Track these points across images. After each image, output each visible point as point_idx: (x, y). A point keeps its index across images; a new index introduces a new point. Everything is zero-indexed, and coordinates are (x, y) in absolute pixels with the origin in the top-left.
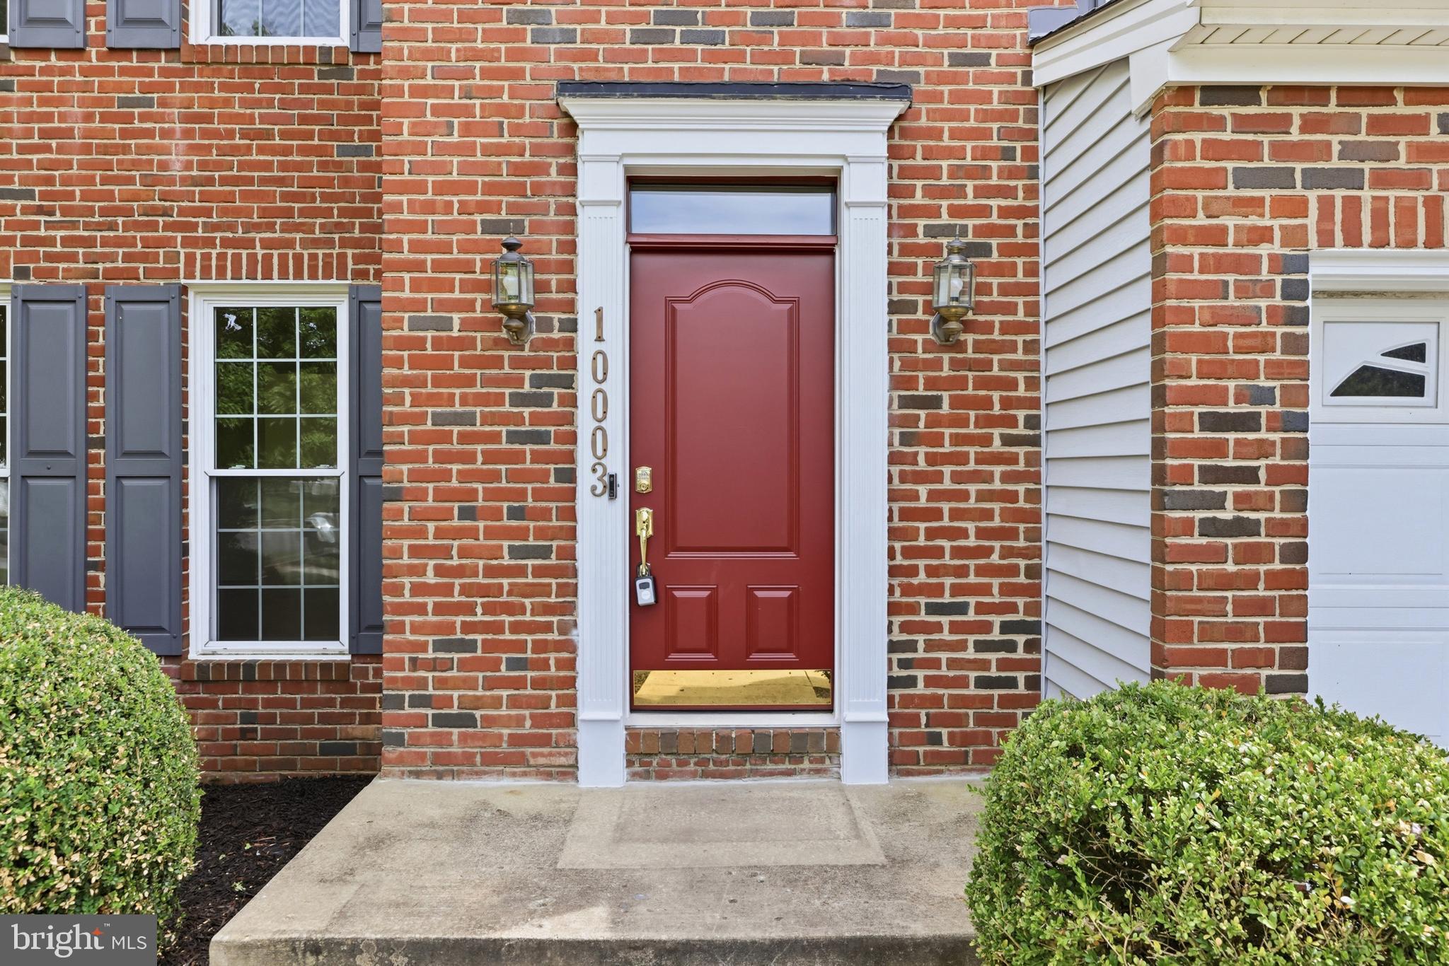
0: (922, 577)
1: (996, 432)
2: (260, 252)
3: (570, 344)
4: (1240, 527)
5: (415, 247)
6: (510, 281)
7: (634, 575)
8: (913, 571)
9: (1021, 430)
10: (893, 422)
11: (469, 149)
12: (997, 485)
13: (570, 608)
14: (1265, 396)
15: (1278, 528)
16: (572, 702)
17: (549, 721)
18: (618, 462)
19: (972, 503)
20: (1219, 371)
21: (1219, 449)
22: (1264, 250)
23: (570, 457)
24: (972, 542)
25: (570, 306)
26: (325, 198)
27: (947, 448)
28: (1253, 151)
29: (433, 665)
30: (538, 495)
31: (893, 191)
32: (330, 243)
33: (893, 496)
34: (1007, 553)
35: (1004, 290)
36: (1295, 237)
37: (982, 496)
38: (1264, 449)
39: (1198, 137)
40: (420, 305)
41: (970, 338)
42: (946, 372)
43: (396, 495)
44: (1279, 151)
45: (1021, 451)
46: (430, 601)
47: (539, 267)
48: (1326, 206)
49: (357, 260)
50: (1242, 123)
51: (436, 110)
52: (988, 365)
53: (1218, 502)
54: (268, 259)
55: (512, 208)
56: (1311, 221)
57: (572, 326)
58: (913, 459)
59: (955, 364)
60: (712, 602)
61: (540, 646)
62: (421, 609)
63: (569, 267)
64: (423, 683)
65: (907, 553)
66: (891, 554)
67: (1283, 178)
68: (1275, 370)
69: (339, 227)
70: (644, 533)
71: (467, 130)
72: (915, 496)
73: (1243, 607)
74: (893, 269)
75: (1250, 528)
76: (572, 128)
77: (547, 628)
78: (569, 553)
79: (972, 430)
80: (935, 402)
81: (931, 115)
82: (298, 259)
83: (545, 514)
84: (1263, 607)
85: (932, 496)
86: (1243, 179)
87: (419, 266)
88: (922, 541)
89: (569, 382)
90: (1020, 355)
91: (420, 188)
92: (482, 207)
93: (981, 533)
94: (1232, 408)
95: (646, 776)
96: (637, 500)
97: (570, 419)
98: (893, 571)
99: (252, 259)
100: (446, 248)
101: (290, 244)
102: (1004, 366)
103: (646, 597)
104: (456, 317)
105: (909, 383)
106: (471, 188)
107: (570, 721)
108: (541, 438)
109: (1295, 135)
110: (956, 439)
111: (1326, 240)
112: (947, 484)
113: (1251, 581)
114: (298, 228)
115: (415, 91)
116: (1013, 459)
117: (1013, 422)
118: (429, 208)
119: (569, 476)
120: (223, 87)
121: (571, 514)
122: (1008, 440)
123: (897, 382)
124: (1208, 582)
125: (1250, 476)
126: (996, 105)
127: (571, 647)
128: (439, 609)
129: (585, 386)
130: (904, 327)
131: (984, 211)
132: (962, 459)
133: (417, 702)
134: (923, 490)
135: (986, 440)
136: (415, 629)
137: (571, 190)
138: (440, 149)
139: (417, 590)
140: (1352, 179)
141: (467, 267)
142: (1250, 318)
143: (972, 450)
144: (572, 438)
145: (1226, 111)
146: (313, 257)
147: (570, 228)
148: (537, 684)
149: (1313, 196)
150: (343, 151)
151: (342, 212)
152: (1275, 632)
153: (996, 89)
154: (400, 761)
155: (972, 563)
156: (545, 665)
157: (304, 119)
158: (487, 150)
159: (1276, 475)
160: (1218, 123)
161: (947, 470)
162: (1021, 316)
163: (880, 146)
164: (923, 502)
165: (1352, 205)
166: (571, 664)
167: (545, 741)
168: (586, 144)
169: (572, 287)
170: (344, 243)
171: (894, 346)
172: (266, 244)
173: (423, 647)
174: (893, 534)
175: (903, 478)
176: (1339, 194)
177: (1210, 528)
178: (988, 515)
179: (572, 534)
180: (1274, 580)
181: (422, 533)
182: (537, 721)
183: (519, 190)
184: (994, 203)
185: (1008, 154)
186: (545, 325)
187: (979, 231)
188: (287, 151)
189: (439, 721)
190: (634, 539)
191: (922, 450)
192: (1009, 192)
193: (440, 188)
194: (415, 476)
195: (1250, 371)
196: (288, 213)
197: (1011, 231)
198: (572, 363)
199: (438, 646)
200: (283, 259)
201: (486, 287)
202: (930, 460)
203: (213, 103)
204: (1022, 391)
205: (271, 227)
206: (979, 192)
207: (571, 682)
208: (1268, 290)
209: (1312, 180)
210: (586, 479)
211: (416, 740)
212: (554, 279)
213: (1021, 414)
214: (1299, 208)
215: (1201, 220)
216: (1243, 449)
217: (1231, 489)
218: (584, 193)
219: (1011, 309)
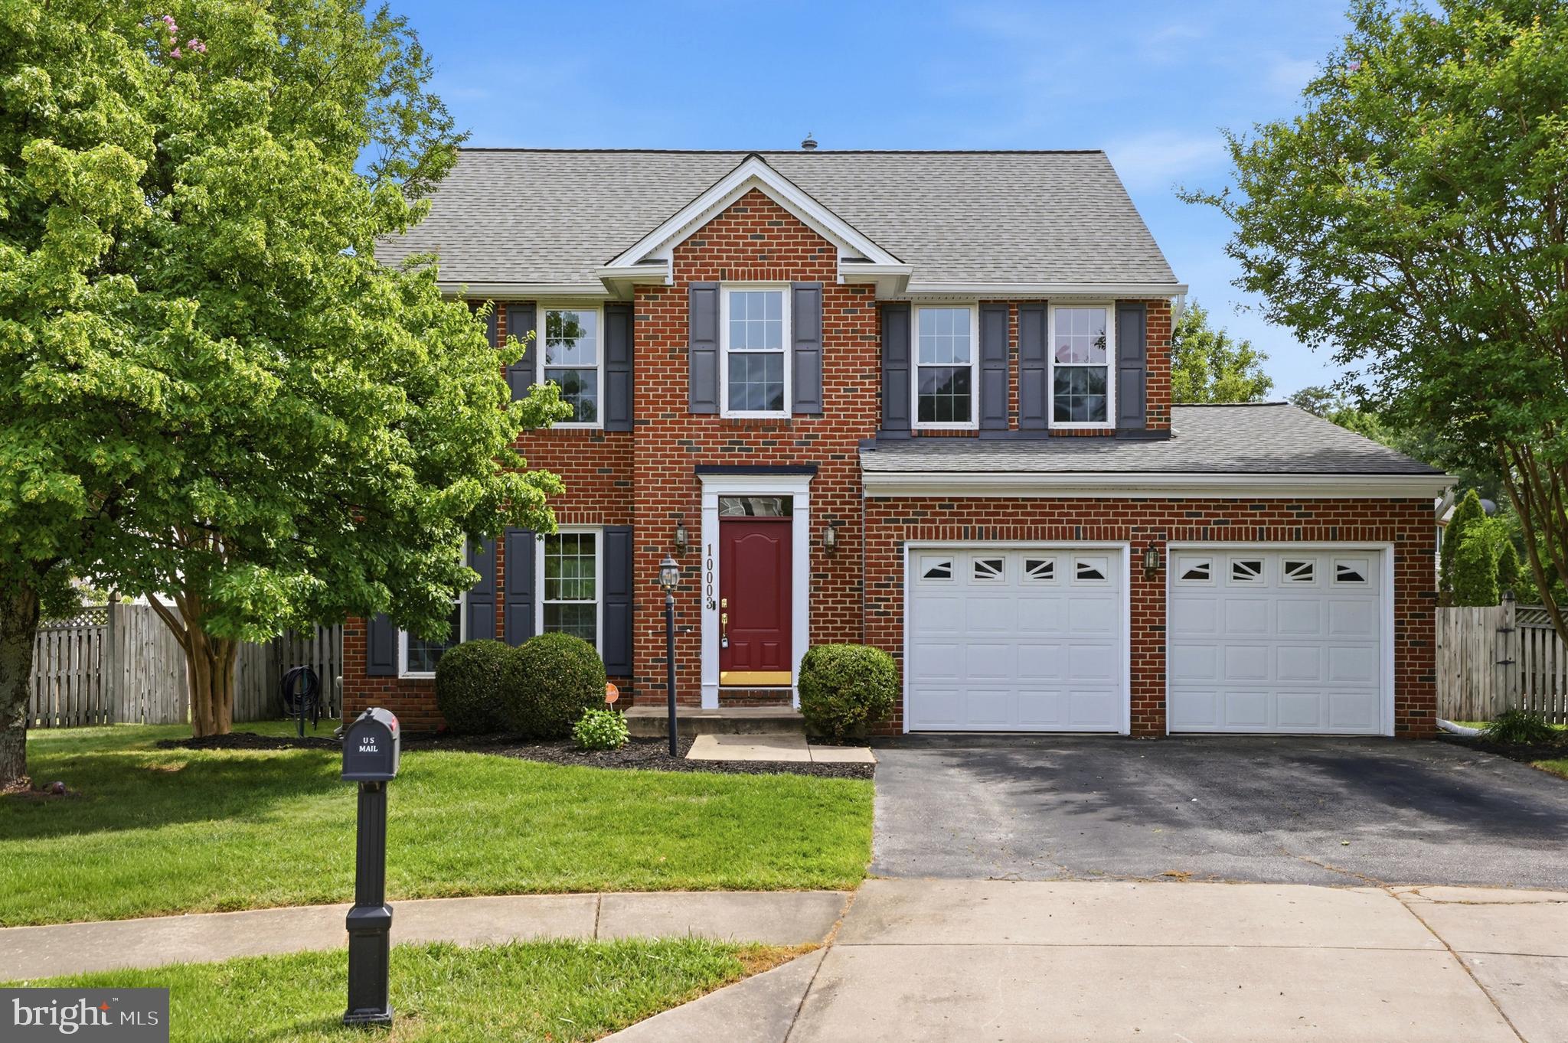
0: (821, 637)
1: (847, 587)
2: (567, 512)
3: (699, 556)
4: (885, 613)
5: (646, 522)
6: (680, 533)
7: (721, 637)
8: (818, 635)
9: (856, 586)
10: (811, 583)
11: (664, 489)
12: (848, 605)
13: (699, 648)
14: (892, 579)
15: (895, 614)
16: (699, 680)
17: (692, 687)
18: (716, 597)
19: (839, 611)
20: (880, 572)
21: (880, 593)
22: (892, 540)
23: (699, 595)
24: (839, 625)
25: (699, 543)
26: (593, 490)
27: (830, 592)
28: (889, 514)
29: (651, 667)
30: (688, 608)
31: (811, 503)
32: (595, 509)
33: (811, 609)
34: (851, 629)
35: (850, 537)
36: (900, 536)
37: (842, 609)
38: (891, 593)
39: (874, 510)
40: (647, 543)
41: (838, 554)
42: (830, 566)
43: (640, 608)
44: (896, 514)
45: (856, 593)
46: (650, 645)
47: (689, 530)
48: (908, 528)
49: (606, 515)
50: (886, 507)
51: (653, 475)
52: (844, 563)
53: (879, 607)
54: (570, 515)
55: (679, 509)
56: (904, 533)
57: (699, 550)
58: (818, 596)
59: (833, 563)
60: (749, 646)
61: (688, 661)
62: (647, 648)
63: (699, 530)
64: (648, 674)
65: (816, 628)
66: (810, 629)
67: (897, 521)
68: (894, 572)
69: (598, 502)
70: (725, 622)
71: (664, 482)
72: (819, 609)
73: (886, 635)
74: (811, 530)
75: (888, 614)
76: (699, 482)
77: (691, 654)
78: (699, 629)
79: (839, 586)
80: (826, 576)
81: (825, 477)
82: (582, 515)
83: (690, 615)
84: (891, 635)
85: (825, 609)
86: (886, 521)
87: (647, 529)
88: (821, 624)
89: (699, 569)
90: (856, 560)
91: (647, 502)
92: (669, 509)
93: (842, 622)
94: (883, 582)
95: (725, 706)
96: (722, 610)
97: (699, 582)
98: (811, 635)
99: (563, 515)
100: (656, 523)
101: (579, 509)
102: (850, 563)
103: (725, 644)
104: (660, 547)
105: (817, 570)
106: (665, 502)
107: (699, 687)
108: (690, 589)
109: (900, 509)
110: (833, 589)
111: (908, 537)
112: (830, 605)
113: (888, 628)
114: (582, 502)
115: (646, 469)
116: (853, 596)
117: (853, 583)
118: (650, 509)
119: (699, 602)
120: (552, 445)
121: (699, 615)
122: (851, 589)
123: (812, 569)
124: (877, 628)
125: (888, 600)
126: (847, 473)
127: (699, 661)
128: (654, 648)
129: (705, 571)
130: (815, 550)
131: (844, 510)
132: (836, 596)
133: (646, 680)
134: (822, 607)
135: (844, 589)
136: (645, 654)
137: (700, 503)
138: (654, 489)
139: (646, 641)
140: (916, 521)
141: (664, 529)
142: (888, 558)
143: (839, 593)
144: (700, 589)
145: (882, 503)
146: (588, 514)
147: (699, 516)
148: (687, 674)
149: (905, 526)
150: (601, 471)
151: (600, 496)
152: (895, 641)
153: (847, 467)
154: (639, 701)
155: (839, 632)
156: (690, 667)
157: (585, 458)
158: (670, 489)
159: (895, 600)
160: (880, 507)
161: (830, 600)
162: (856, 546)
163: (806, 489)
164: (822, 611)
165: (915, 528)
166: (699, 667)
167: (690, 694)
168: (706, 489)
169: (699, 536)
170: (601, 509)
171: (811, 557)
172: (569, 509)
173: (648, 661)
174: (811, 622)
175: (815, 602)
176: (912, 525)
177: (877, 613)
178: (845, 615)
179: (699, 622)
180: (894, 628)
181: (648, 622)
182: (688, 687)
183: (681, 503)
184: (847, 507)
185: (852, 490)
186: (691, 550)
187: (841, 516)
188: (577, 471)
189: (653, 687)
190: (721, 624)
191: (821, 593)
192: (852, 503)
193: (654, 502)
194: (645, 602)
195: (888, 572)
196: (578, 496)
197: (852, 516)
198: (700, 563)
199: (653, 661)
200: (576, 515)
201: (671, 536)
202: (824, 596)
203: (548, 452)
204: (856, 572)
205: (571, 502)
206: (841, 503)
207: (699, 673)
208: (893, 551)
209: (905, 521)
210: (705, 603)
211: (646, 693)
212: (694, 533)
213: (856, 580)
214: (901, 529)
215: (875, 532)
216: (886, 593)
217: (883, 603)
218: (704, 505)
219: (853, 543)
